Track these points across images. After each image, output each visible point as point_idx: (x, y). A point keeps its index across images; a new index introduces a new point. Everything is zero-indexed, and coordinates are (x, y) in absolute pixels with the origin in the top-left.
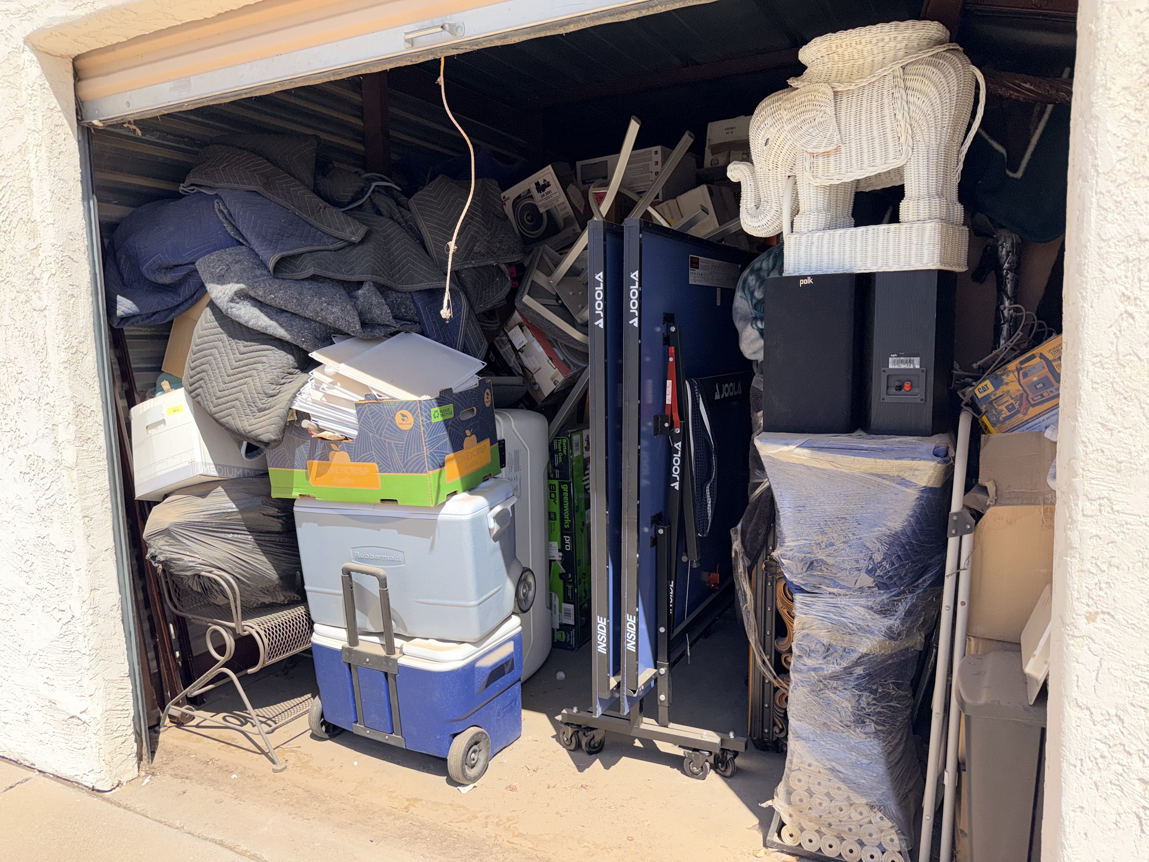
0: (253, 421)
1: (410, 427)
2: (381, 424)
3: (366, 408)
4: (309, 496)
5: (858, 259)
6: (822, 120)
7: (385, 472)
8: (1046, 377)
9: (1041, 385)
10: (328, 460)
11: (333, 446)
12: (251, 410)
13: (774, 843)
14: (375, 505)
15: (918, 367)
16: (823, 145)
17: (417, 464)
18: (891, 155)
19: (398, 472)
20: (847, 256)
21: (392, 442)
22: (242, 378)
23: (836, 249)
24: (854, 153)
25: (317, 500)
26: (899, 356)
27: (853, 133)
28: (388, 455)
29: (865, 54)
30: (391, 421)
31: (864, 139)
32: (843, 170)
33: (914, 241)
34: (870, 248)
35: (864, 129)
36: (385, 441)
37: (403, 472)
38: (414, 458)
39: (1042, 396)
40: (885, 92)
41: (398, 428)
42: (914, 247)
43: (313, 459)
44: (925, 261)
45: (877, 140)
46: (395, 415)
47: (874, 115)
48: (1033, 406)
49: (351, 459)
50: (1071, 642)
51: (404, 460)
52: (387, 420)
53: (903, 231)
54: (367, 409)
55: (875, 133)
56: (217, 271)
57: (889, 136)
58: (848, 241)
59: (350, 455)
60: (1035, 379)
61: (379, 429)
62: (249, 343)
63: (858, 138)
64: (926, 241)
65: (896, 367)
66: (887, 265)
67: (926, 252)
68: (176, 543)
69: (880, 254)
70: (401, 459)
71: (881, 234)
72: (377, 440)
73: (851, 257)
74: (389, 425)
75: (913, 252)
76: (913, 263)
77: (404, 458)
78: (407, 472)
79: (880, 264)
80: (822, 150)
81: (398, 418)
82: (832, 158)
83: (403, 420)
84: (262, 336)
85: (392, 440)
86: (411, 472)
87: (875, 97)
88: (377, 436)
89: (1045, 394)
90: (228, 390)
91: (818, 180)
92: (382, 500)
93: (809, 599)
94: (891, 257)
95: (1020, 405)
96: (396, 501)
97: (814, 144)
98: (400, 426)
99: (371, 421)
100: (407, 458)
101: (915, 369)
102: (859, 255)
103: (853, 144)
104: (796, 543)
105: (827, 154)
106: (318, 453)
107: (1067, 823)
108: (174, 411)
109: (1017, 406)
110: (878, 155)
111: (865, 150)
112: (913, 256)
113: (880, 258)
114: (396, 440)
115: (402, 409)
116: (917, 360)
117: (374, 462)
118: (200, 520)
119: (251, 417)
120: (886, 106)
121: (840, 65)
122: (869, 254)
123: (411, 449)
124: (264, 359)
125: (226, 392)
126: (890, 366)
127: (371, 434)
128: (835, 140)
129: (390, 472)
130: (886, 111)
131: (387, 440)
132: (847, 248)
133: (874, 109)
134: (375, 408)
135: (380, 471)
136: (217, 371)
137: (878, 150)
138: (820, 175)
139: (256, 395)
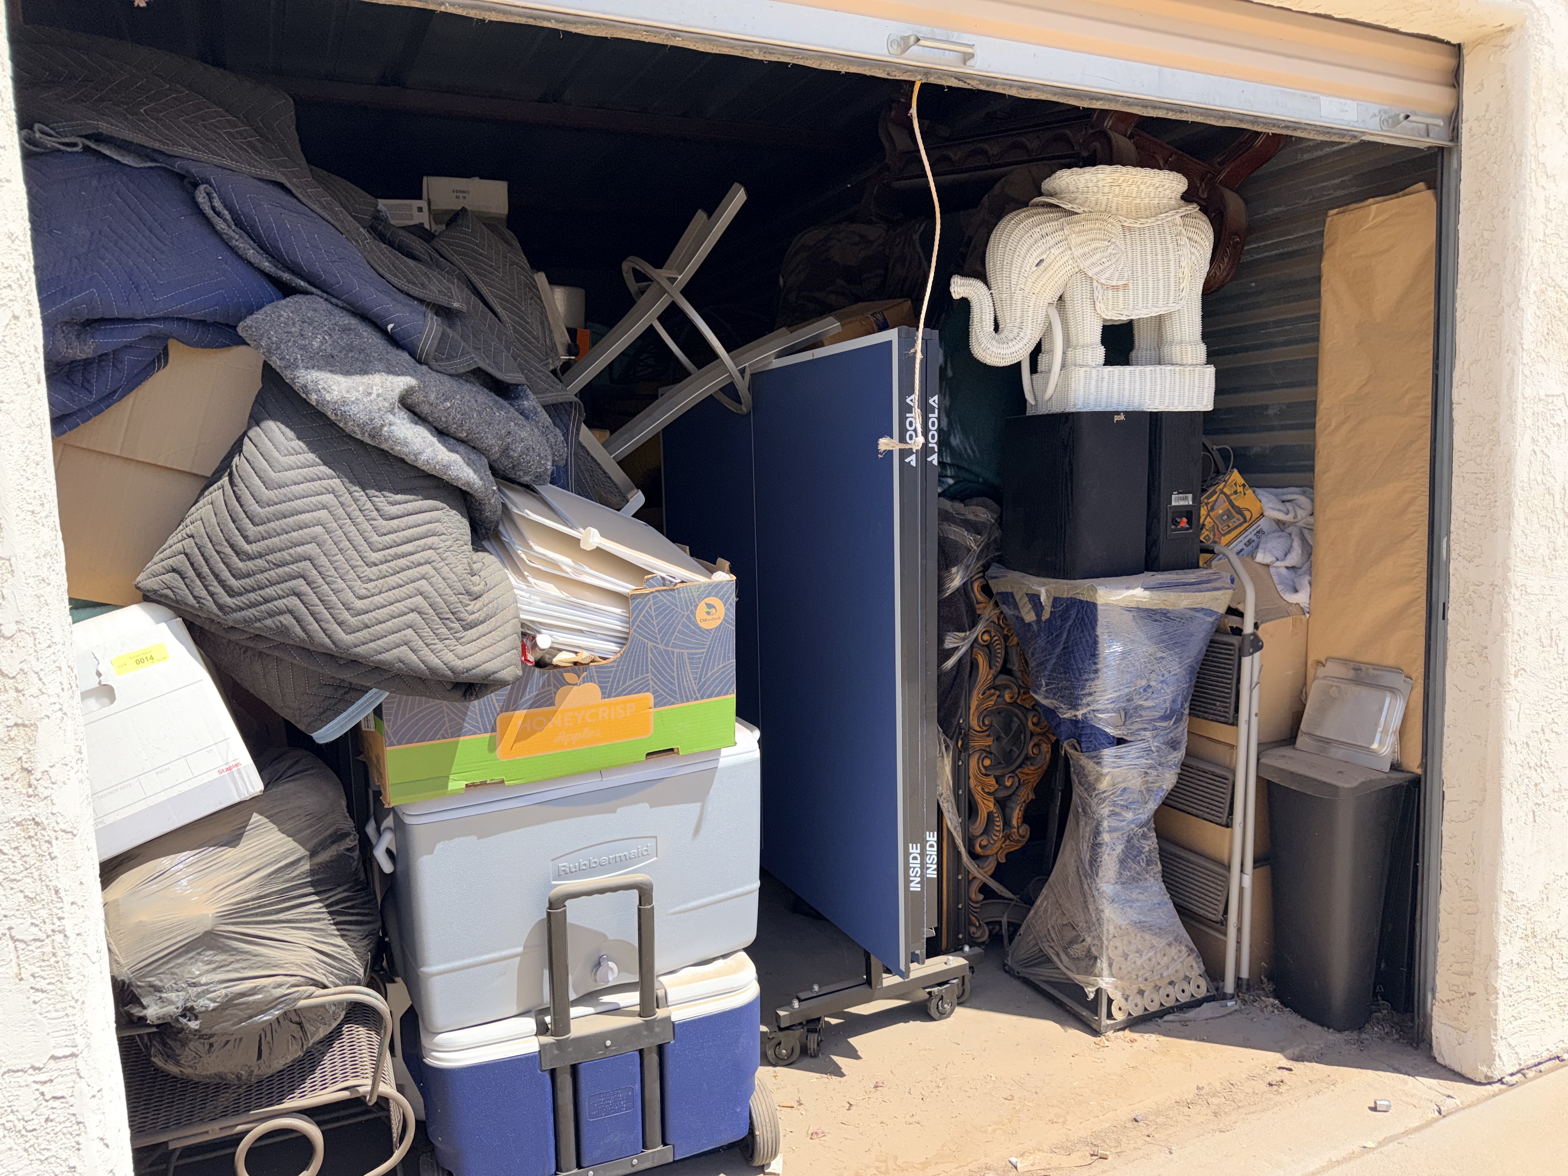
0: (460, 649)
1: (719, 622)
2: (672, 625)
3: (649, 600)
4: (484, 783)
5: (1147, 398)
6: (1114, 252)
7: (664, 705)
8: (1229, 510)
9: (1225, 517)
10: (552, 704)
11: (569, 677)
12: (449, 629)
13: (1108, 1026)
14: (636, 764)
15: (1191, 503)
16: (1116, 278)
17: (721, 682)
18: (1171, 300)
19: (688, 701)
20: (1137, 393)
21: (685, 652)
22: (409, 568)
23: (1127, 387)
24: (1140, 291)
25: (509, 786)
26: (1179, 493)
27: (1140, 271)
28: (675, 675)
29: (1143, 195)
30: (688, 618)
31: (1150, 279)
32: (1131, 307)
33: (1197, 384)
34: (1158, 387)
35: (1150, 268)
36: (673, 653)
37: (697, 699)
38: (716, 672)
39: (1229, 527)
40: (1169, 237)
41: (699, 628)
42: (1196, 389)
43: (515, 710)
44: (1205, 404)
45: (1161, 282)
46: (696, 606)
47: (1159, 257)
48: (1224, 535)
49: (603, 693)
50: (1507, 696)
51: (700, 679)
52: (683, 615)
53: (1187, 373)
54: (651, 602)
55: (1161, 275)
56: (316, 344)
57: (1172, 280)
58: (1138, 379)
59: (601, 688)
60: (1221, 511)
61: (665, 634)
62: (399, 497)
63: (1145, 277)
64: (1207, 385)
65: (1177, 504)
66: (1173, 404)
67: (1206, 395)
68: (231, 959)
69: (1167, 393)
70: (695, 679)
71: (1168, 374)
72: (660, 653)
73: (1140, 396)
74: (684, 625)
75: (1196, 394)
76: (1195, 404)
77: (701, 675)
78: (702, 698)
79: (1166, 404)
80: (1114, 283)
81: (701, 612)
82: (1121, 293)
83: (708, 613)
84: (426, 483)
85: (687, 648)
86: (710, 696)
87: (1158, 240)
88: (661, 647)
89: (1230, 524)
90: (381, 593)
91: (1110, 314)
92: (648, 754)
93: (1123, 750)
94: (1177, 398)
95: (1214, 535)
96: (672, 750)
97: (1107, 275)
98: (703, 625)
99: (655, 622)
100: (706, 674)
101: (1188, 506)
102: (1148, 393)
103: (1140, 282)
104: (1118, 693)
105: (1116, 288)
106: (530, 694)
107: (1505, 835)
108: (138, 662)
109: (1211, 536)
110: (1161, 296)
111: (1151, 290)
112: (1195, 398)
113: (1167, 398)
114: (691, 648)
115: (709, 595)
116: (1190, 496)
117: (647, 691)
118: (254, 894)
119: (454, 642)
120: (1171, 251)
121: (1120, 199)
122: (1158, 393)
123: (715, 658)
124: (438, 527)
125: (377, 599)
126: (1173, 504)
127: (650, 644)
128: (1126, 275)
129: (673, 703)
130: (1171, 256)
131: (676, 650)
132: (1138, 386)
133: (1159, 251)
134: (665, 599)
135: (656, 705)
136: (339, 557)
137: (1161, 292)
138: (1110, 307)
139: (454, 598)
